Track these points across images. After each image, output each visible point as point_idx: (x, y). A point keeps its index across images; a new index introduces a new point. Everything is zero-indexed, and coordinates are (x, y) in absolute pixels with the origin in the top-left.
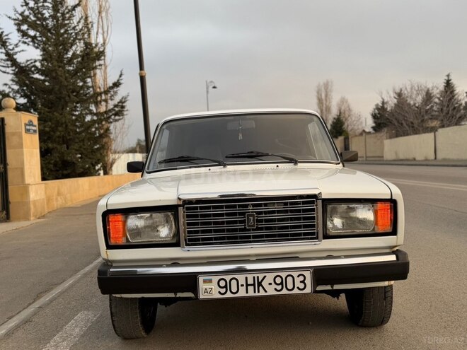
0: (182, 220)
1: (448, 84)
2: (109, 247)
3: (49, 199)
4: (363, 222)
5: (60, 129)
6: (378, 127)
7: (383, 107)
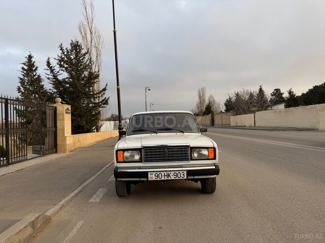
0: (143, 153)
1: (261, 90)
2: (118, 162)
3: (74, 143)
4: (204, 155)
5: (78, 110)
6: (227, 110)
7: (230, 100)
